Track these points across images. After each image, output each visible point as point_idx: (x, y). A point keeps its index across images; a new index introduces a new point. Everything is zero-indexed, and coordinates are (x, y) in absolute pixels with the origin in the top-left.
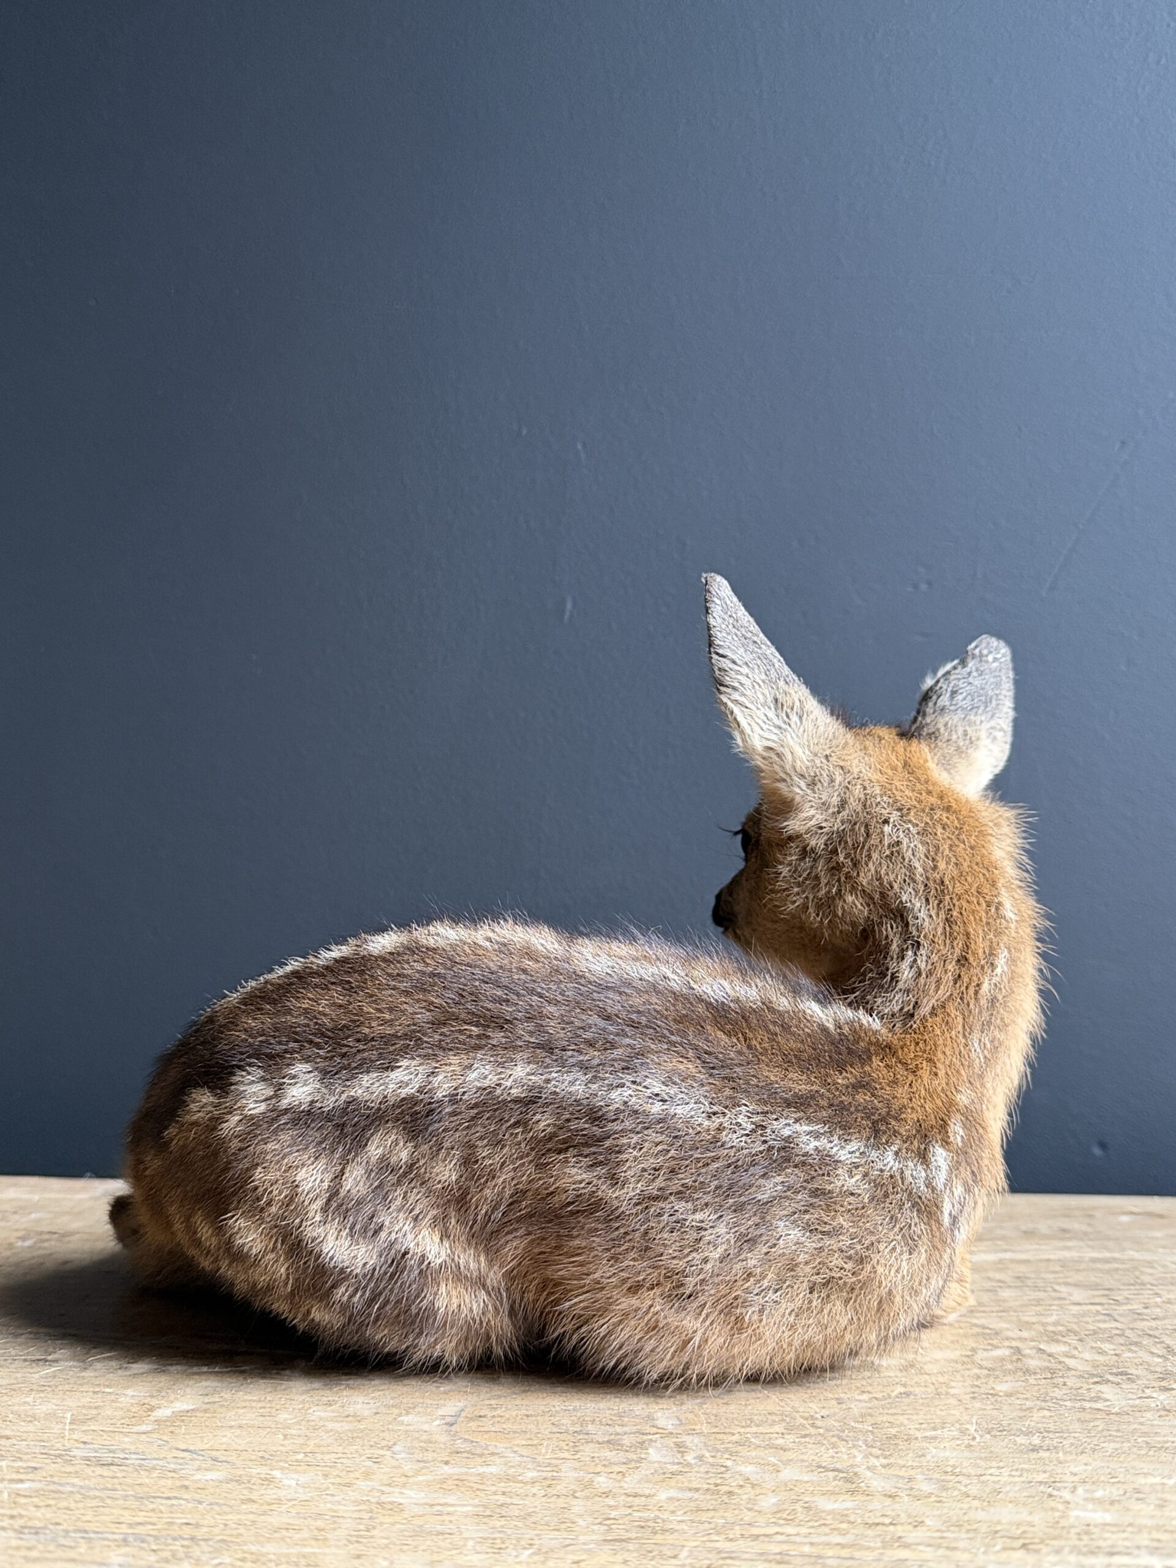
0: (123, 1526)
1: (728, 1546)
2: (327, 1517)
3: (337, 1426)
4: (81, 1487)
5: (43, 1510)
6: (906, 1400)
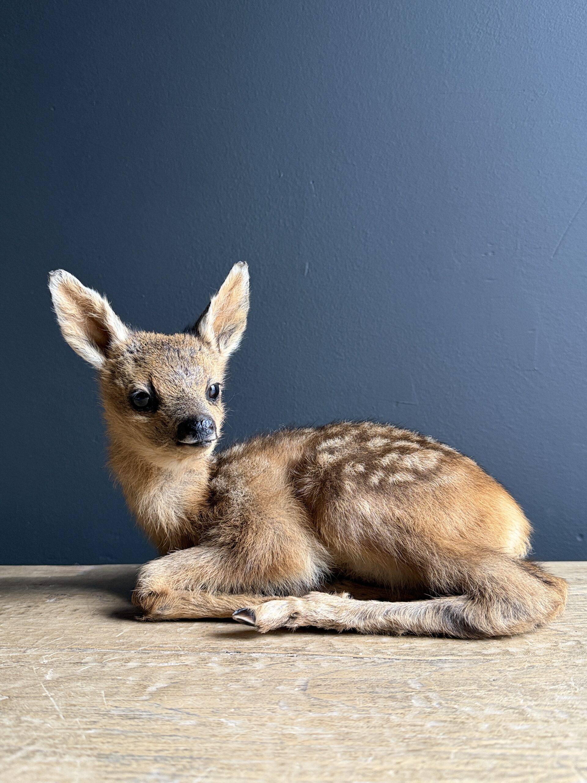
0: (152, 752)
2: (258, 743)
3: (246, 693)
4: (122, 731)
5: (107, 745)
6: (533, 670)
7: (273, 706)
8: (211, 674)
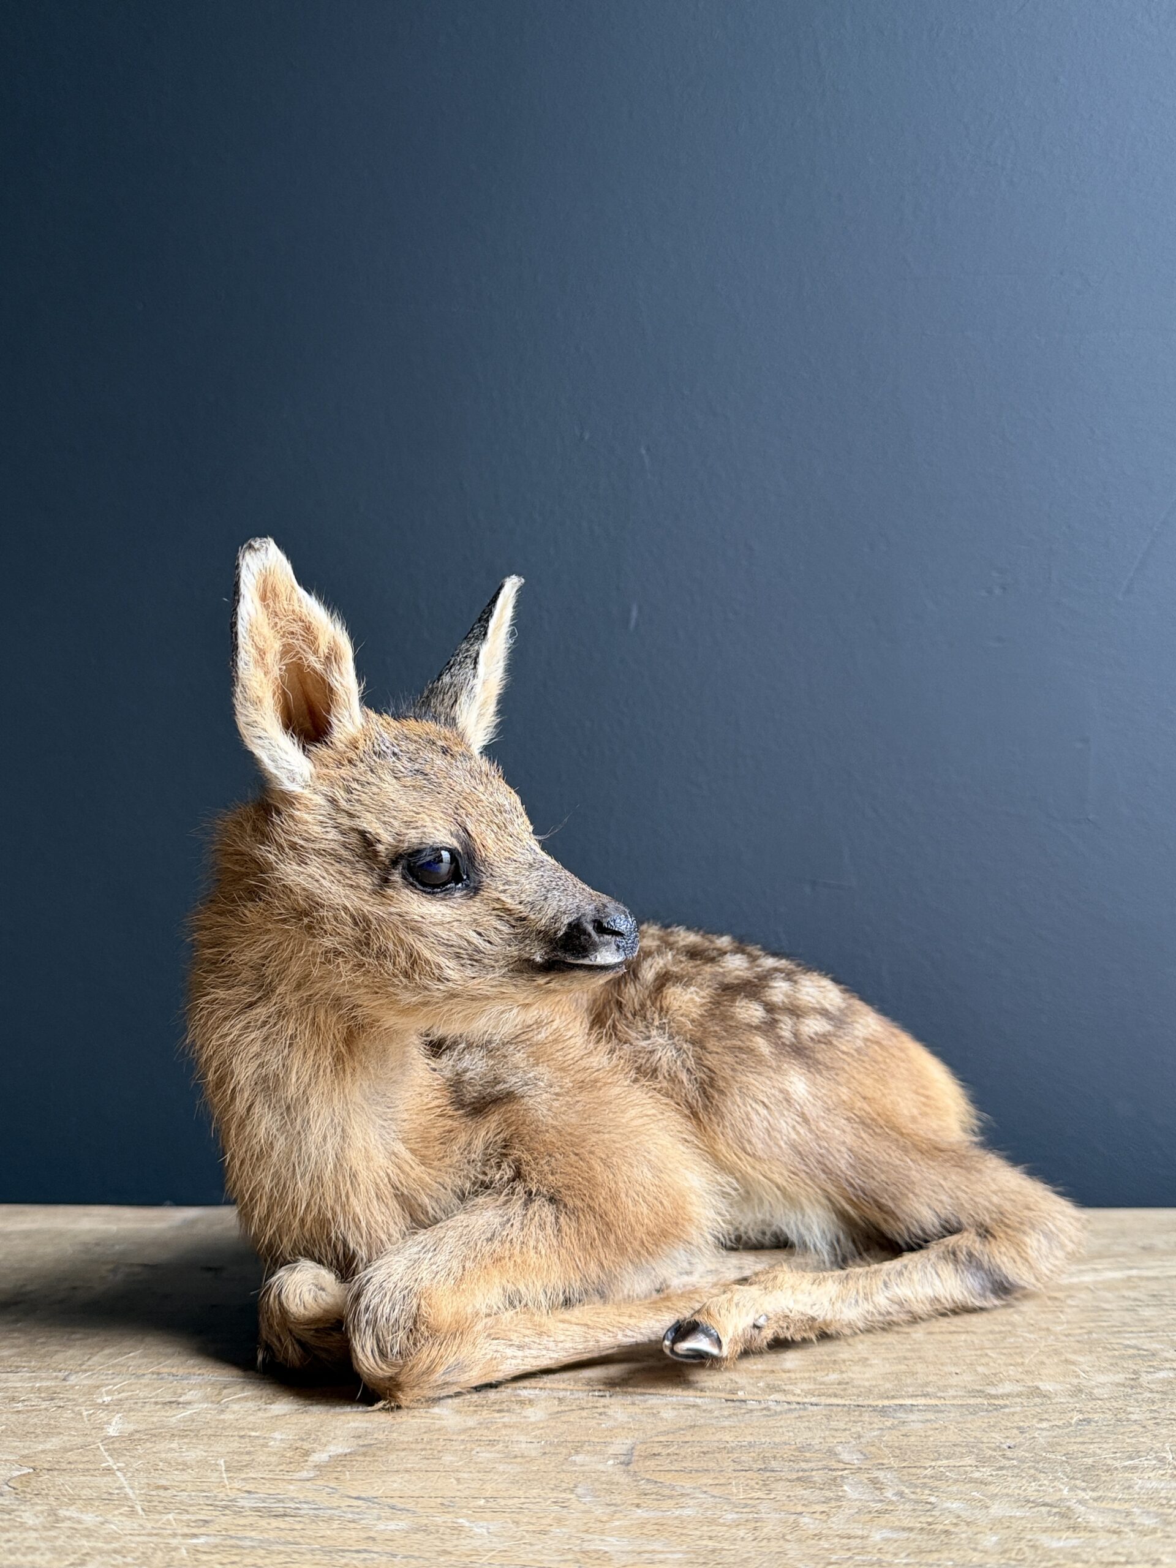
3: (509, 1468)
4: (261, 1541)
7: (563, 1495)
8: (439, 1430)
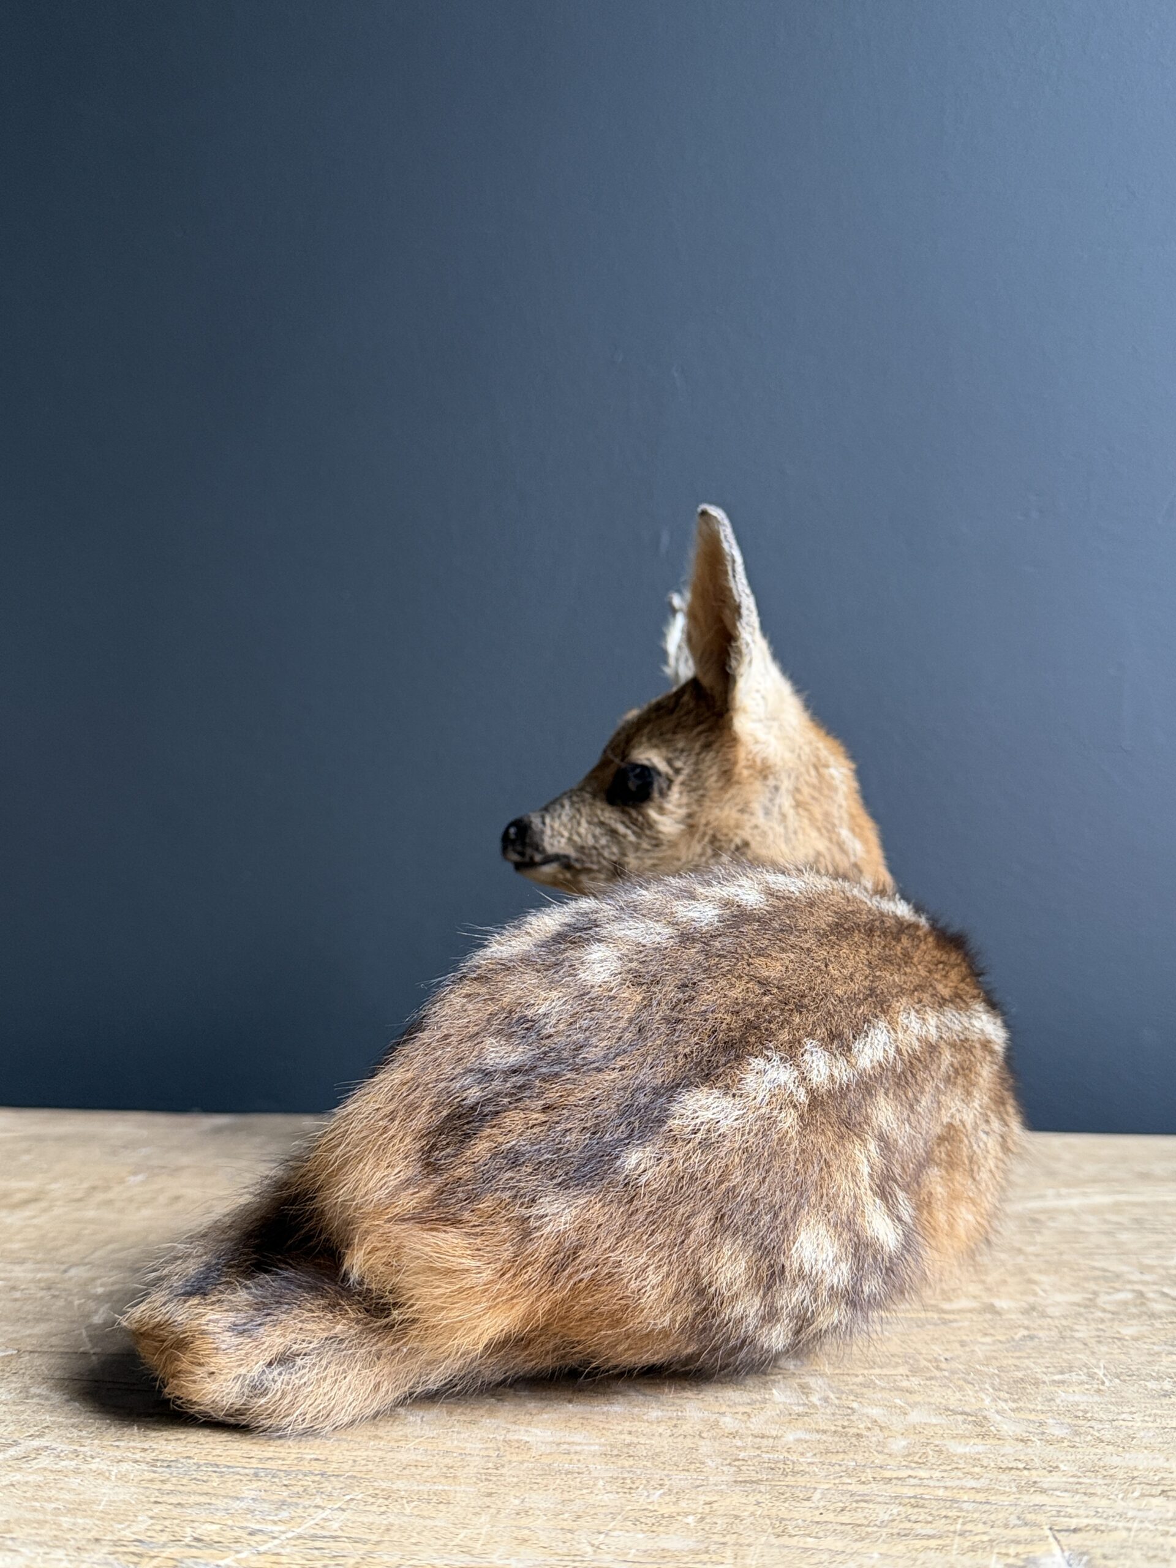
1: (862, 1489)
6: (1030, 1344)
